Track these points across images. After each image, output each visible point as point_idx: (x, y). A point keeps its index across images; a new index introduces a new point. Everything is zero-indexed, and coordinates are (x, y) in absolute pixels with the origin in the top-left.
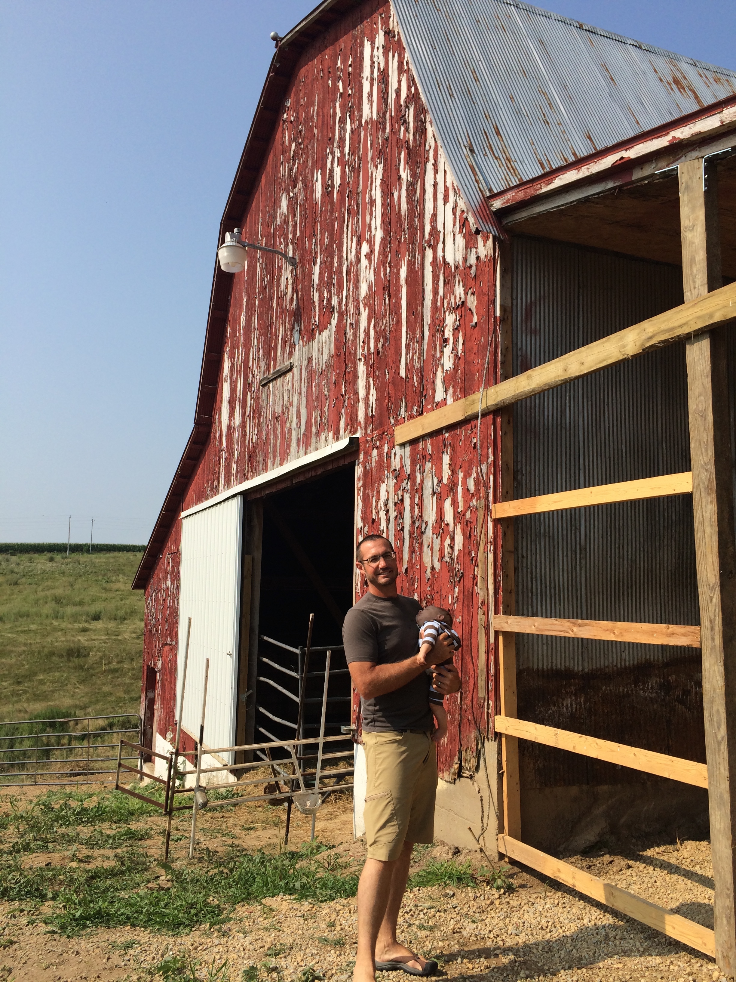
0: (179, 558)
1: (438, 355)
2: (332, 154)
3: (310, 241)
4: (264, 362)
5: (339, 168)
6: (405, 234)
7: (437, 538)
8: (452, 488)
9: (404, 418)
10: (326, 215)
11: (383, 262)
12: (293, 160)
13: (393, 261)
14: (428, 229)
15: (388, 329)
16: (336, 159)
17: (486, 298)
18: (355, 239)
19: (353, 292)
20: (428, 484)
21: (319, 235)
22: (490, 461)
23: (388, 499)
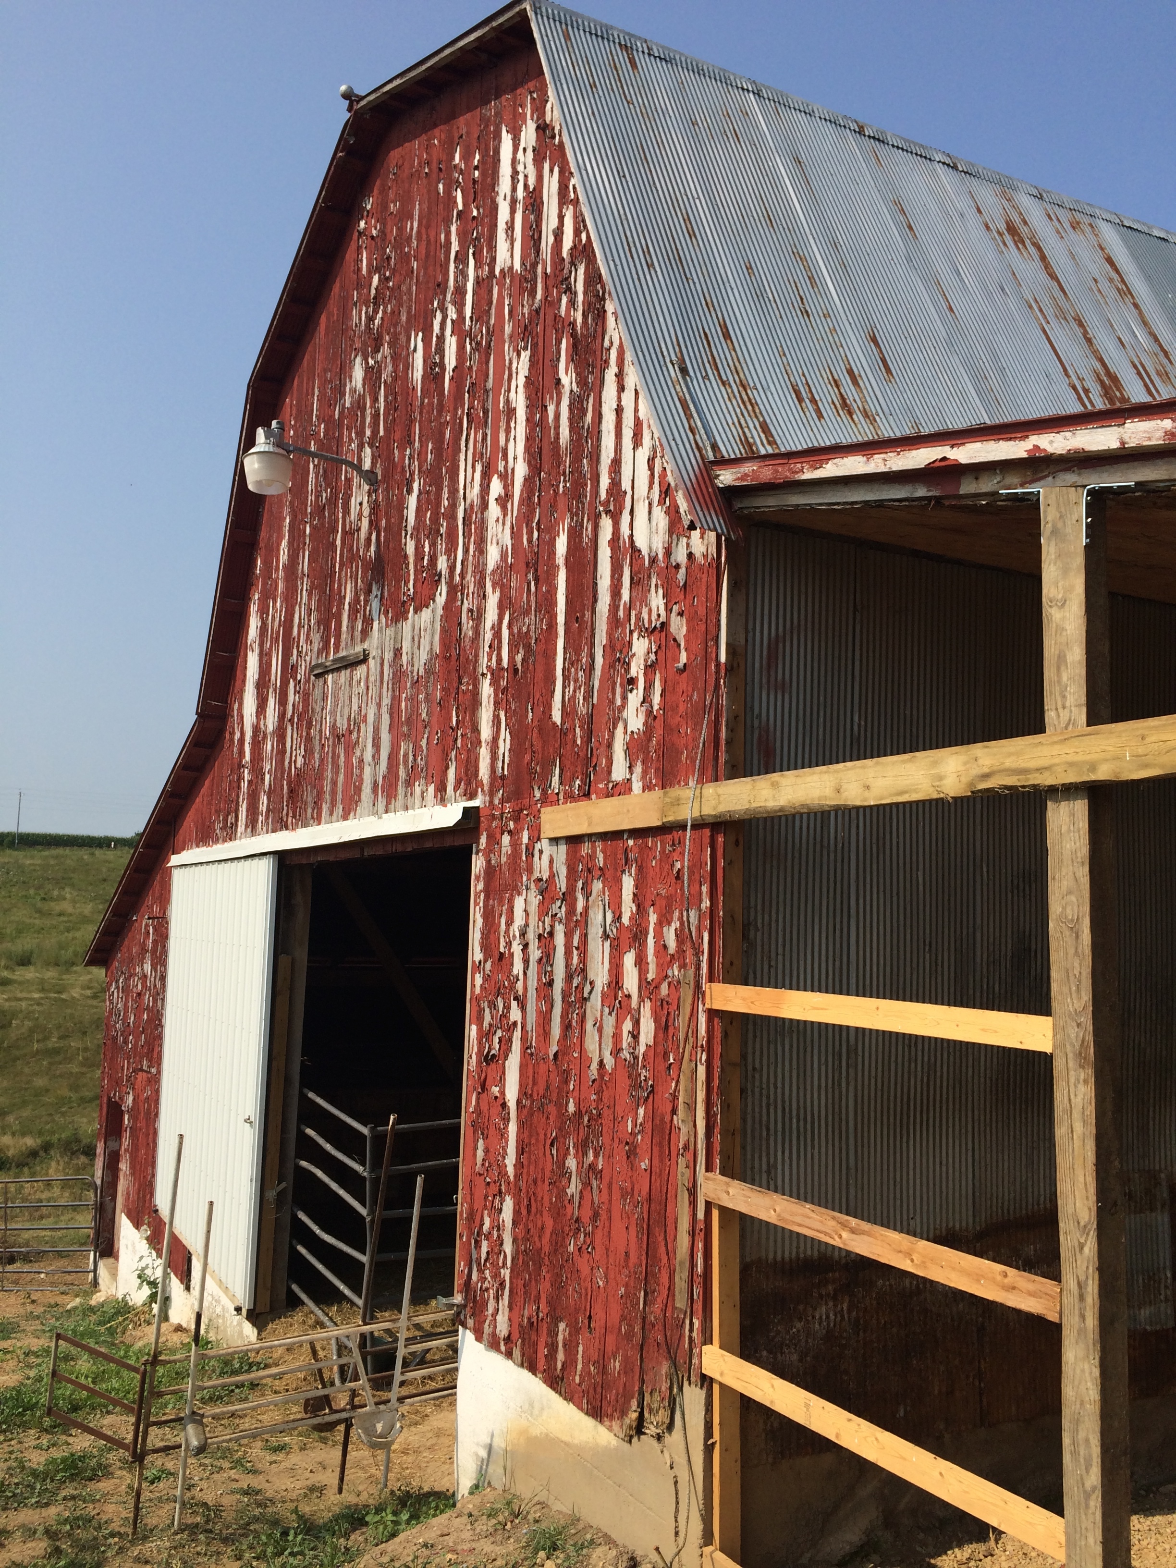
0: (167, 929)
1: (619, 702)
2: (442, 311)
3: (402, 449)
4: (318, 636)
5: (454, 339)
6: (565, 481)
7: (610, 1014)
8: (637, 936)
9: (558, 794)
10: (430, 412)
11: (526, 517)
12: (375, 304)
13: (543, 520)
14: (605, 482)
15: (532, 634)
16: (449, 323)
17: (703, 627)
18: (479, 468)
19: (474, 556)
20: (596, 917)
21: (417, 444)
22: (703, 906)
23: (527, 925)
